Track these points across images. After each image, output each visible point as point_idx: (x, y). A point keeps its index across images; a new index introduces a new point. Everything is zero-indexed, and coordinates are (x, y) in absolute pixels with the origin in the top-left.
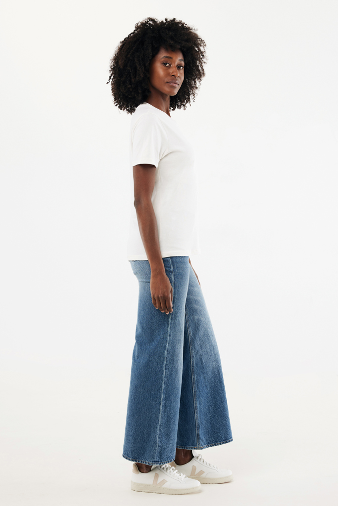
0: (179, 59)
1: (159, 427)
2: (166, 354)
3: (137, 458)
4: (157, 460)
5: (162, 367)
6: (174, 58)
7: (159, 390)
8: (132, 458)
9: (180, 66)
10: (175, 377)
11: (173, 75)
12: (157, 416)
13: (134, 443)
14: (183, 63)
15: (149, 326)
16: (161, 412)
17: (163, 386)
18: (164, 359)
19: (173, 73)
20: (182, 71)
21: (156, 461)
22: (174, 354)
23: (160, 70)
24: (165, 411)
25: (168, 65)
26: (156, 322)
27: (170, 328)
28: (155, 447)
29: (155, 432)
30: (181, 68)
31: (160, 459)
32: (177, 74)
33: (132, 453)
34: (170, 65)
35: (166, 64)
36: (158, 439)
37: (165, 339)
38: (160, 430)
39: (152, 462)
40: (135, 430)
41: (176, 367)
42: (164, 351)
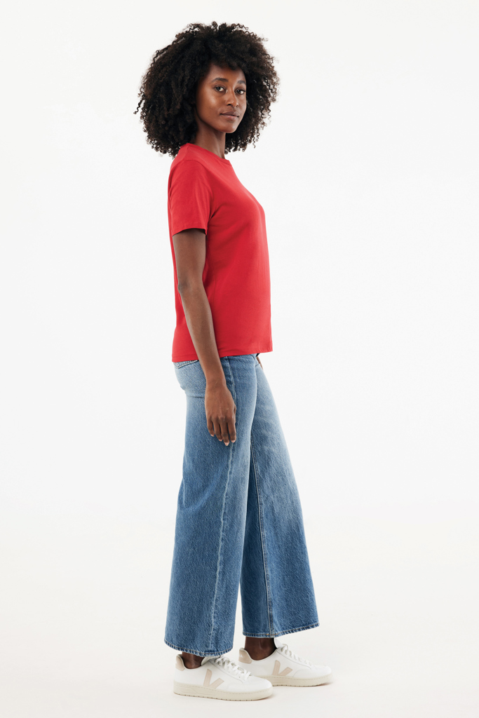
1: (214, 603)
2: (224, 499)
3: (184, 646)
4: (212, 649)
5: (218, 517)
7: (215, 550)
8: (178, 645)
10: (238, 531)
12: (212, 587)
13: (180, 625)
15: (202, 459)
16: (217, 581)
17: (221, 544)
18: (222, 505)
21: (211, 651)
22: (235, 498)
24: (223, 580)
27: (232, 462)
28: (209, 630)
29: (209, 609)
31: (216, 647)
33: (177, 638)
36: (213, 619)
37: (224, 478)
38: (216, 606)
39: (205, 651)
40: (181, 605)
41: (239, 517)
42: (222, 495)
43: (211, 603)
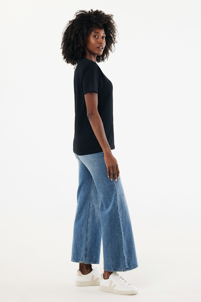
0: (102, 33)
1: (124, 248)
2: (118, 204)
3: (116, 269)
4: (128, 268)
5: (117, 212)
6: (100, 33)
7: (119, 226)
8: (113, 269)
9: (103, 37)
10: (126, 216)
11: (100, 43)
12: (122, 241)
13: (112, 261)
14: (105, 35)
15: (106, 191)
16: (123, 239)
17: (121, 223)
18: (118, 207)
19: (100, 41)
20: (104, 40)
21: (127, 268)
22: (122, 203)
23: (92, 40)
24: (125, 238)
25: (97, 37)
26: (108, 187)
27: (117, 188)
28: (124, 260)
29: (122, 251)
30: (104, 38)
31: (129, 266)
32: (103, 42)
33: (112, 267)
34: (98, 37)
35: (96, 36)
36: (125, 255)
37: (116, 195)
38: (125, 249)
39: (125, 269)
40: (111, 252)
41: (125, 210)
42: (117, 202)
43: (123, 248)
